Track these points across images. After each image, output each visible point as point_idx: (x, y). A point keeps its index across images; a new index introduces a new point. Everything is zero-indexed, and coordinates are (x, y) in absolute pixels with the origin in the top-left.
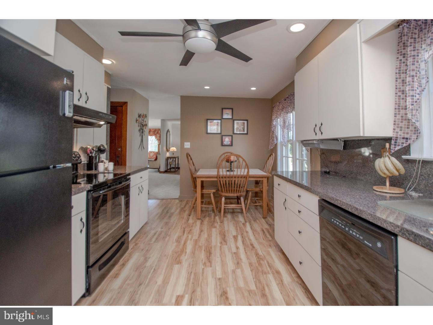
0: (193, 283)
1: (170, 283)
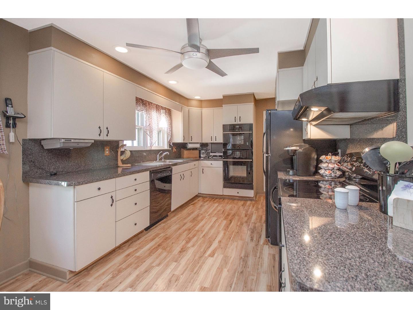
0: (198, 263)
1: (217, 268)
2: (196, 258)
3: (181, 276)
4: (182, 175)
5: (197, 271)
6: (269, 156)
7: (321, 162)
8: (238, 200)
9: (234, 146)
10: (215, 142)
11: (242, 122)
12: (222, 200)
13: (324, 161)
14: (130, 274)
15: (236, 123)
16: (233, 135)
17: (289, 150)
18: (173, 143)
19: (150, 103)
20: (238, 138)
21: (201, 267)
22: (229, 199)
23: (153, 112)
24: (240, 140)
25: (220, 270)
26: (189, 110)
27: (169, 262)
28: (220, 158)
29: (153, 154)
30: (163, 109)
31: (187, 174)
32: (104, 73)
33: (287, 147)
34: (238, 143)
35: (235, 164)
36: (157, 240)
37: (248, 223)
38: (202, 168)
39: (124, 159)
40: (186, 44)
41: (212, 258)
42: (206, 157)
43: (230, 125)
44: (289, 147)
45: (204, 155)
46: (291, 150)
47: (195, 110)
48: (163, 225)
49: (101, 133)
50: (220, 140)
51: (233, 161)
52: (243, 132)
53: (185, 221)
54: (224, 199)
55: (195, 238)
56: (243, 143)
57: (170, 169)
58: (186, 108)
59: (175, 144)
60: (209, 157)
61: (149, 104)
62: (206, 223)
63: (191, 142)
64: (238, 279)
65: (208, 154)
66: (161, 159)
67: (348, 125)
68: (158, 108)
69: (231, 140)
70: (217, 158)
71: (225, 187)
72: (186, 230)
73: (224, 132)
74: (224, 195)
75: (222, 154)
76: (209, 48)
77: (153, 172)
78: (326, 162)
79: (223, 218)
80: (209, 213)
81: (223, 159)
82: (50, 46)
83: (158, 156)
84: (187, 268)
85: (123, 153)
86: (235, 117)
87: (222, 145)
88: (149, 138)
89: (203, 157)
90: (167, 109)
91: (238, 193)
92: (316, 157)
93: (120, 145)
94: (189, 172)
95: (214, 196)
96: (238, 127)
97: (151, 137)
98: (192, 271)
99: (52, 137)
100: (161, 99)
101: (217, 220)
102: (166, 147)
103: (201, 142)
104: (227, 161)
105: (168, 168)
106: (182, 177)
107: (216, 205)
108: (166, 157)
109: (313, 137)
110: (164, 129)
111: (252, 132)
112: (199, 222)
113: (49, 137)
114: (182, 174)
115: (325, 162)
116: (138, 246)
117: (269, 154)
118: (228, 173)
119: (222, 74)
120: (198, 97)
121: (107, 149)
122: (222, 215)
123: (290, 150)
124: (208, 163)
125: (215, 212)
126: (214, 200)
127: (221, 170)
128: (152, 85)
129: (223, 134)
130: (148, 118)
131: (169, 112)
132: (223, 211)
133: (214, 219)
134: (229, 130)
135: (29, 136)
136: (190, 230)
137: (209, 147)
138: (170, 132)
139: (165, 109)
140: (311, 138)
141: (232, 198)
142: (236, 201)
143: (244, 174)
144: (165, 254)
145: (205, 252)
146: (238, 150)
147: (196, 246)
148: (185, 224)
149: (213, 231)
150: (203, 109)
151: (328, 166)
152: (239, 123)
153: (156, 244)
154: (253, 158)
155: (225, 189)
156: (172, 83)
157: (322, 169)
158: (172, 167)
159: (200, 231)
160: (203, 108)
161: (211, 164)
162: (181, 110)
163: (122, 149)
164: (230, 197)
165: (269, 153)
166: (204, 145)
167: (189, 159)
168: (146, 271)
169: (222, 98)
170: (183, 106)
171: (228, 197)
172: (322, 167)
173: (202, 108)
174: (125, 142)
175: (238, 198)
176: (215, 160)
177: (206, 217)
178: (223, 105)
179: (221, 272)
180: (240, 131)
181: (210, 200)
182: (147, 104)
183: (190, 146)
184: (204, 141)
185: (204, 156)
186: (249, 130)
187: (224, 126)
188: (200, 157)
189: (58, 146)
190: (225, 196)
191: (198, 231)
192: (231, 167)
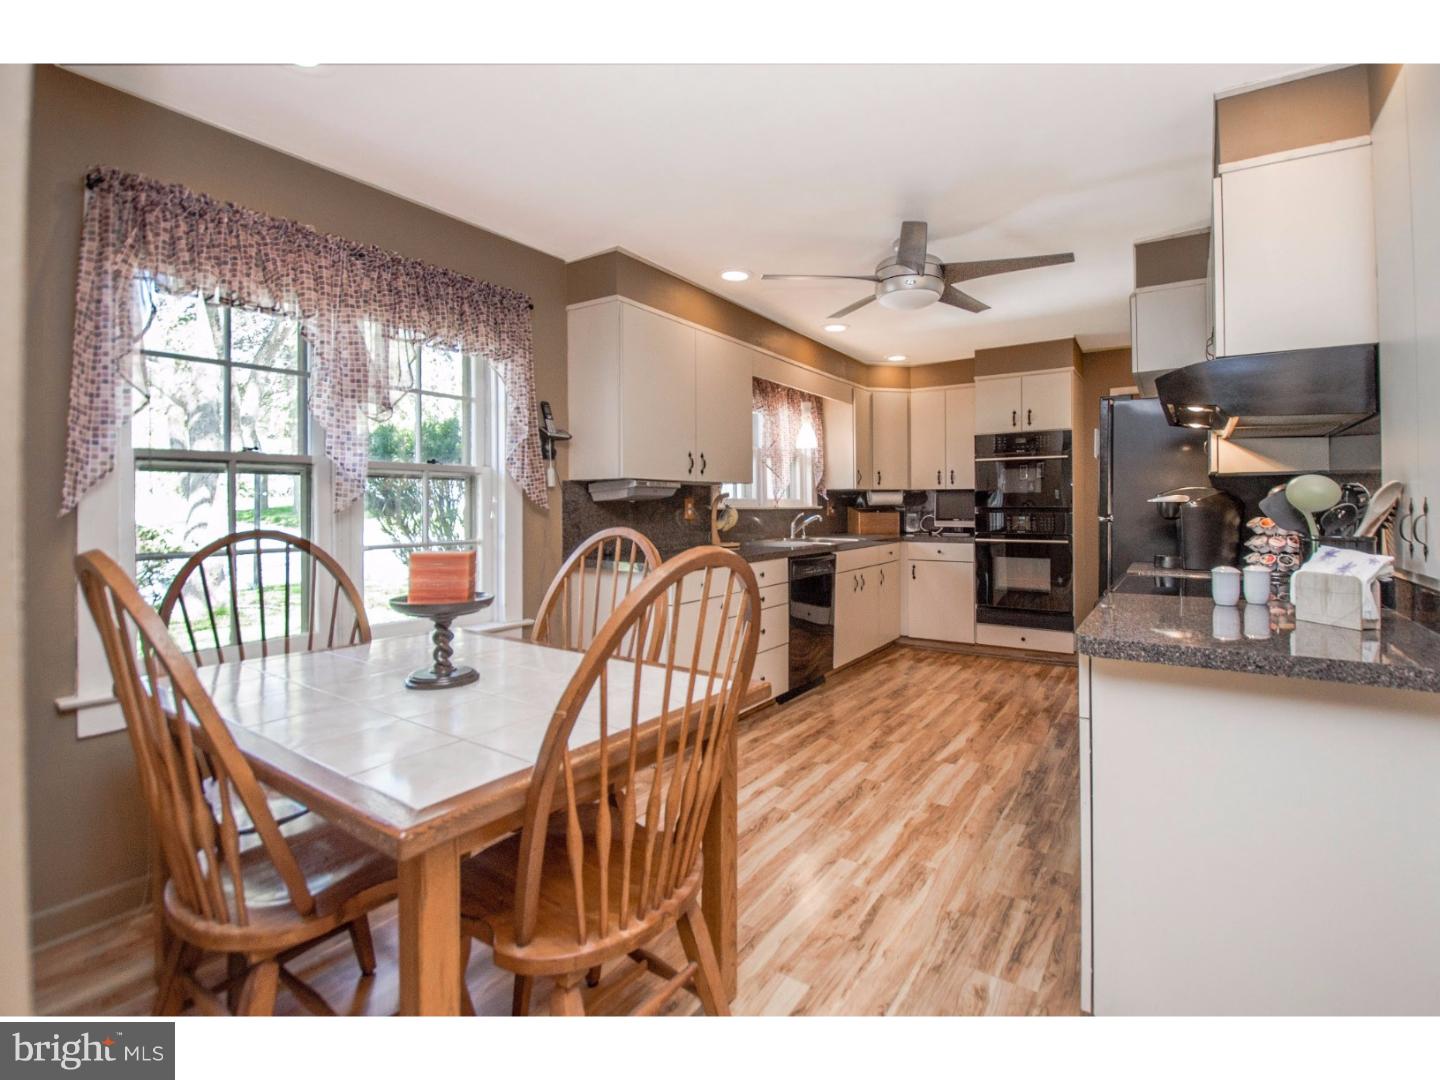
2: (914, 759)
3: (883, 784)
4: (858, 578)
5: (918, 780)
6: (1109, 521)
7: (1251, 534)
8: (1023, 661)
9: (1010, 498)
10: (950, 487)
11: (1035, 427)
12: (972, 658)
13: (1259, 531)
14: (770, 769)
15: (1017, 429)
16: (1009, 465)
17: (1161, 503)
18: (828, 491)
19: (775, 387)
20: (1026, 475)
21: (925, 776)
22: (993, 657)
23: (780, 410)
24: (1028, 481)
25: (973, 786)
26: (871, 397)
27: (848, 759)
28: (967, 535)
29: (781, 519)
30: (804, 401)
31: (872, 576)
32: (697, 332)
33: (1156, 496)
34: (1023, 489)
35: (1012, 551)
36: (810, 722)
37: (1052, 714)
38: (911, 564)
39: (726, 529)
40: (890, 258)
41: (952, 765)
42: (921, 531)
43: (997, 436)
44: (1162, 494)
45: (917, 525)
46: (1167, 503)
47: (889, 397)
48: (816, 698)
49: (692, 466)
50: (967, 481)
51: (1007, 544)
52: (1041, 455)
53: (872, 695)
54: (978, 657)
55: (905, 729)
56: (1038, 490)
57: (829, 558)
58: (864, 392)
59: (835, 495)
60: (930, 534)
61: (773, 389)
62: (929, 703)
63: (876, 487)
64: (1018, 804)
65: (928, 523)
66: (798, 536)
67: (1323, 436)
68: (793, 396)
69: (1002, 482)
70: (957, 535)
71: (981, 618)
72: (878, 712)
73: (979, 457)
74: (981, 645)
75: (972, 524)
76: (945, 261)
77: (797, 561)
78: (1263, 534)
79: (977, 698)
80: (935, 685)
81: (977, 537)
82: (615, 293)
83: (793, 524)
84: (893, 773)
85: (721, 513)
86: (1014, 413)
87: (972, 498)
88: (769, 475)
89: (911, 533)
90: (813, 399)
91: (1023, 639)
92: (1237, 521)
93: (714, 496)
94: (877, 570)
95: (948, 646)
96: (1023, 441)
97: (777, 474)
98: (907, 778)
99: (622, 476)
100: (804, 375)
101: (959, 699)
102: (810, 502)
103: (906, 488)
104: (989, 544)
105: (826, 557)
106: (859, 584)
107: (954, 669)
108: (813, 531)
109: (1223, 470)
110: (803, 452)
111: (1070, 456)
112: (908, 701)
113: (616, 477)
114: (858, 574)
115: (1261, 535)
116: (770, 729)
117: (1109, 516)
118: (991, 579)
119: (975, 307)
120: (898, 359)
121: (690, 506)
122: (974, 692)
123: (1164, 505)
124: (929, 548)
125: (954, 683)
126: (948, 658)
127: (970, 569)
128: (780, 341)
129: (976, 462)
130: (769, 425)
131: (818, 405)
132: (977, 684)
133: (953, 697)
134: (996, 451)
135: (572, 476)
136: (887, 712)
137: (932, 504)
138: (822, 461)
139: (810, 398)
140: (1221, 471)
141: (1003, 657)
142: (1015, 665)
143: (1044, 584)
144: (835, 747)
145: (933, 754)
146: (1022, 510)
147: (908, 743)
148: (872, 701)
149: (949, 720)
150: (912, 390)
151: (1267, 543)
152: (1027, 428)
153: (810, 728)
154: (1073, 536)
155: (982, 627)
156: (835, 332)
157: (1252, 551)
158: (837, 553)
159: (918, 715)
160: (915, 387)
161: (939, 552)
162: (851, 398)
163: (721, 506)
164: (997, 652)
165: (1109, 512)
166: (915, 498)
167: (872, 537)
168: (803, 768)
169: (973, 356)
170: (856, 385)
171: (990, 651)
172: (1252, 548)
173: (910, 387)
174: (727, 488)
175: (1022, 655)
176: (949, 540)
177: (929, 692)
178: (976, 378)
179: (976, 788)
180: (1030, 455)
181: (935, 656)
182: (769, 389)
183: (875, 499)
184: (916, 486)
185: (916, 530)
186: (1061, 449)
187: (978, 439)
188: (903, 532)
189: (623, 494)
190: (981, 648)
191: (910, 716)
192: (1002, 563)
